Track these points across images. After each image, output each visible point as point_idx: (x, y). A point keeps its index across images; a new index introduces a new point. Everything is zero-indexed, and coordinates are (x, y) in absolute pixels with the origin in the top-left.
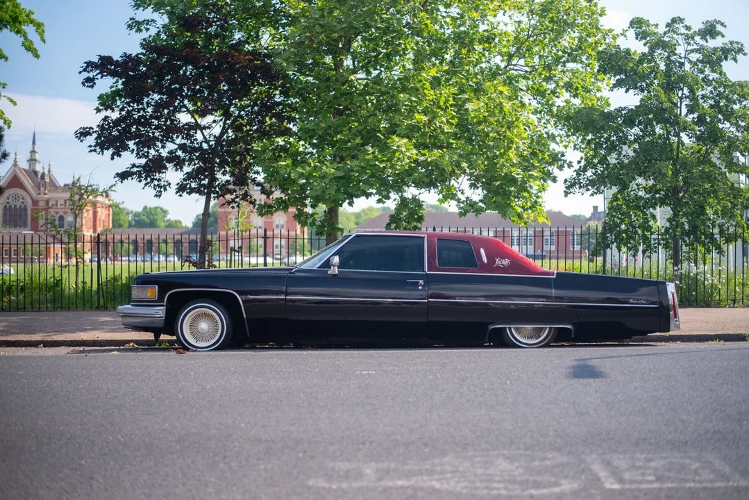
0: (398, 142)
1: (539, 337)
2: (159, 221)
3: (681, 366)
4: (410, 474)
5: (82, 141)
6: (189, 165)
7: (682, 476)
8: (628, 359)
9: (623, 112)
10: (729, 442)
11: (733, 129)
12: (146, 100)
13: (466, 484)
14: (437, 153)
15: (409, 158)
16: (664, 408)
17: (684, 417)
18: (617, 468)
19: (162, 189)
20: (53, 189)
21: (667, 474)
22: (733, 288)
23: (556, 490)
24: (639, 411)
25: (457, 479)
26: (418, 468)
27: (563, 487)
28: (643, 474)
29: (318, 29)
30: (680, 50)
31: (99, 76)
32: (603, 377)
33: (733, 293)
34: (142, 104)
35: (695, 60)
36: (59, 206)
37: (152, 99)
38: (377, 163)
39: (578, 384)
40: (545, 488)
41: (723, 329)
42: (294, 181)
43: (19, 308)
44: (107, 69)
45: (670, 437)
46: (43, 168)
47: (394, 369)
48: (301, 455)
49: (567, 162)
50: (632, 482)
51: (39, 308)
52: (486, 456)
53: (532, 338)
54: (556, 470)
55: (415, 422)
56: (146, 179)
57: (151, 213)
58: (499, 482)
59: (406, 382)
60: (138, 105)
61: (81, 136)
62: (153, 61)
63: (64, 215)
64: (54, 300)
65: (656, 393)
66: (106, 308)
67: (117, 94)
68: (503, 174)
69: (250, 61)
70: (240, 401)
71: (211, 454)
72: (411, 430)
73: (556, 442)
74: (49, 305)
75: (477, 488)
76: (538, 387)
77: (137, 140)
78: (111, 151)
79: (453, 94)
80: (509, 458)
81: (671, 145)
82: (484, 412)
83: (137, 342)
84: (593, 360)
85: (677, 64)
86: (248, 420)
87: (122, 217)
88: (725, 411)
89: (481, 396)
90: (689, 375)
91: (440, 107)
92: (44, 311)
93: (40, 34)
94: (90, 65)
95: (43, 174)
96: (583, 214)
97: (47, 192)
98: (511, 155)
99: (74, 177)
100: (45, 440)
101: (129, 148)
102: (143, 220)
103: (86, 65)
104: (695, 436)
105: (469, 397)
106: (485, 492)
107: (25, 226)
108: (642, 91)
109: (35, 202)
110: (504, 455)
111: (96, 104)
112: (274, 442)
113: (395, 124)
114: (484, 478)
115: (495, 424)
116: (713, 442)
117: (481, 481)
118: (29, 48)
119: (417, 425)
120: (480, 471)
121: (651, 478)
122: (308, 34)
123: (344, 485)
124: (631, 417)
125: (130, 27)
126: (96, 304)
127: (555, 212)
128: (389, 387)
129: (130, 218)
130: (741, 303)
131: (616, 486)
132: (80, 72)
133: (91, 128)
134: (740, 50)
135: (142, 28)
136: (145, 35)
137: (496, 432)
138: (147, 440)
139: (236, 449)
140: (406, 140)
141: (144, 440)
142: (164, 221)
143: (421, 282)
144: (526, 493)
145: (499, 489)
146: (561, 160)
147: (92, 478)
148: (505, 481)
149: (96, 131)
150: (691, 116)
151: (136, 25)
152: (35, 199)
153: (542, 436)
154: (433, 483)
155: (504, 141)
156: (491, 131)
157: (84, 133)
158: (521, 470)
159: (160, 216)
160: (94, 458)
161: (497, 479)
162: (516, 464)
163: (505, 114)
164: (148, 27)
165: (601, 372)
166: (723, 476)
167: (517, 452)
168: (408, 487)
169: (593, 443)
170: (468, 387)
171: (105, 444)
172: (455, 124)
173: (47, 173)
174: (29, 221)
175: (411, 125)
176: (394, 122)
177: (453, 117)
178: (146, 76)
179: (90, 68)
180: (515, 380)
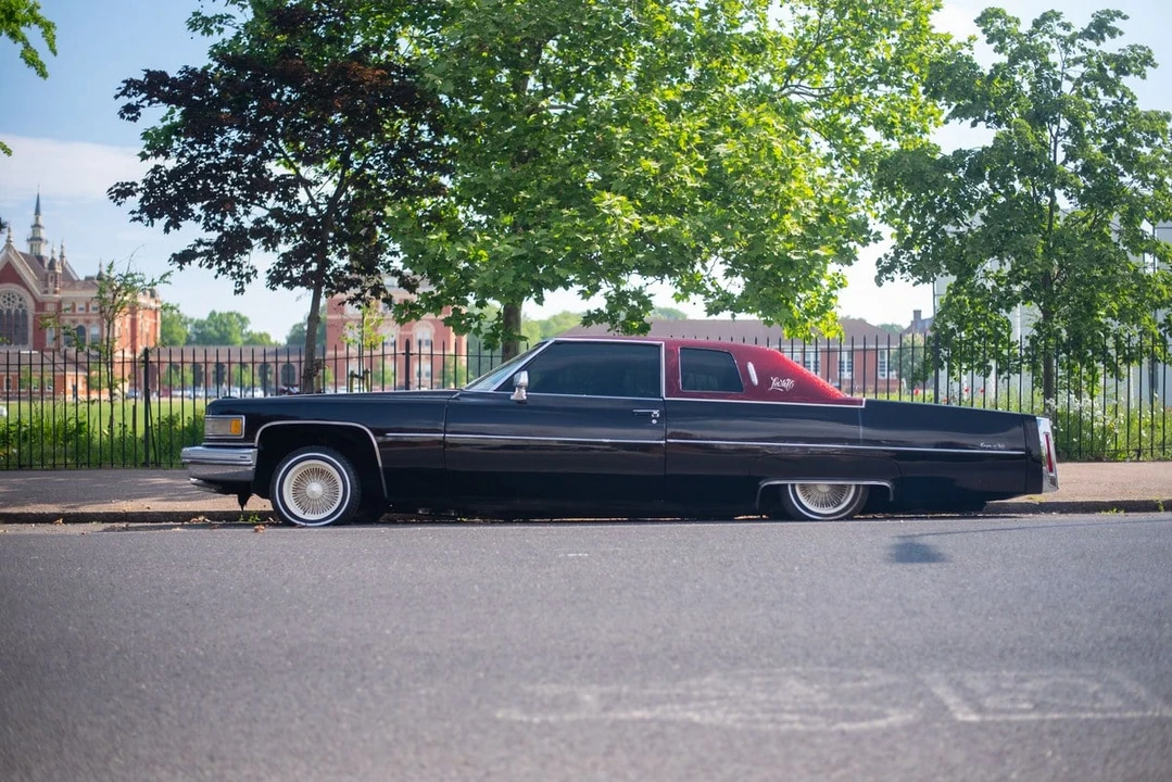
0: (610, 201)
1: (839, 504)
2: (233, 335)
3: (1062, 545)
4: (650, 703)
5: (119, 204)
6: (287, 242)
7: (1074, 703)
8: (981, 534)
9: (967, 158)
10: (1144, 654)
11: (1137, 184)
12: (218, 140)
13: (739, 715)
14: (672, 220)
15: (629, 226)
16: (1040, 606)
17: (1071, 617)
18: (972, 691)
19: (244, 280)
20: (68, 284)
21: (1050, 699)
22: (1137, 433)
23: (881, 723)
24: (1002, 610)
25: (725, 708)
26: (665, 692)
27: (891, 719)
28: (1013, 700)
29: (491, 28)
30: (1055, 57)
31: (146, 102)
32: (940, 561)
33: (1137, 440)
34: (213, 146)
35: (1079, 75)
36: (78, 311)
37: (229, 139)
38: (578, 235)
39: (905, 570)
40: (862, 720)
41: (1122, 494)
42: (451, 265)
43: (22, 465)
44: (159, 91)
45: (1051, 646)
46: (53, 252)
47: (617, 551)
48: (481, 675)
49: (873, 234)
50: (997, 711)
51: (54, 465)
52: (769, 675)
53: (828, 505)
54: (879, 695)
55: (656, 626)
56: (219, 263)
57: (222, 322)
58: (791, 712)
59: (638, 568)
60: (206, 148)
61: (117, 196)
62: (230, 80)
63: (85, 325)
64: (77, 453)
65: (1026, 584)
66: (158, 465)
67: (173, 130)
68: (776, 254)
69: (383, 78)
70: (381, 596)
71: (343, 674)
72: (650, 639)
73: (876, 655)
74: (68, 461)
75: (757, 721)
76: (843, 576)
77: (206, 203)
78: (165, 219)
79: (701, 128)
80: (805, 678)
81: (1040, 208)
82: (761, 611)
83: (211, 515)
84: (925, 538)
85: (1051, 83)
86: (394, 625)
87: (176, 329)
88: (1134, 609)
89: (756, 588)
90: (1076, 558)
91: (679, 150)
92: (60, 470)
93: (48, 40)
94: (131, 86)
95: (53, 261)
96: (897, 323)
97: (58, 289)
98: (788, 223)
99: (100, 265)
100: (82, 655)
101: (193, 215)
102: (210, 333)
103: (125, 85)
104: (1091, 644)
105: (738, 590)
106: (770, 727)
107: (24, 342)
108: (999, 124)
109: (40, 306)
110: (795, 673)
111: (141, 146)
112: (438, 656)
113: (610, 176)
114: (767, 706)
115: (780, 628)
116: (1119, 653)
117: (764, 711)
118: (31, 60)
119: (660, 630)
120: (761, 697)
121: (1026, 706)
122: (475, 37)
123: (552, 718)
124: (991, 618)
125: (193, 25)
126: (143, 458)
127: (853, 320)
128: (612, 576)
129: (189, 330)
130: (1149, 455)
131: (974, 718)
132: (116, 97)
133: (134, 184)
134: (1148, 60)
135: (212, 28)
136: (216, 39)
137: (783, 641)
138: (240, 654)
139: (380, 667)
140: (622, 198)
141: (236, 654)
142: (242, 335)
143: (656, 412)
144: (834, 728)
145: (791, 722)
146: (863, 232)
147: (158, 709)
148: (800, 711)
149: (141, 189)
150: (1071, 165)
151: (201, 23)
152: (40, 301)
153: (854, 646)
154: (690, 714)
155: (775, 202)
156: (756, 187)
157: (122, 192)
158: (824, 696)
159: (236, 327)
160: (159, 680)
161: (788, 707)
162: (816, 687)
163: (776, 160)
164: (221, 26)
165: (940, 554)
166: (1136, 702)
167: (816, 669)
168: (652, 721)
169: (934, 656)
170: (734, 576)
171: (176, 659)
172: (703, 174)
173: (58, 259)
174: (30, 334)
175: (633, 176)
176: (607, 173)
177: (700, 164)
178: (219, 102)
179: (132, 90)
180: (807, 565)
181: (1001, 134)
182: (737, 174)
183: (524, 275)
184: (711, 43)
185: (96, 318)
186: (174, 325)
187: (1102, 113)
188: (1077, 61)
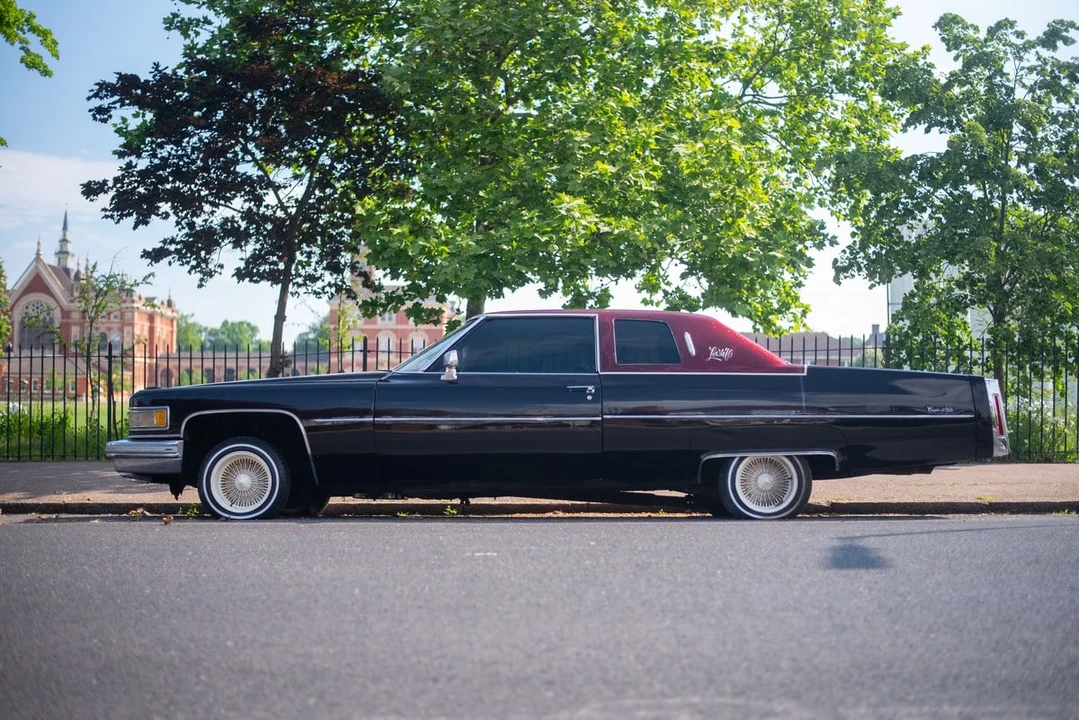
0: (568, 203)
1: (781, 502)
2: (245, 342)
3: (1014, 547)
5: (92, 201)
6: (255, 242)
8: (925, 536)
9: (919, 162)
12: (190, 142)
14: (628, 222)
15: (585, 227)
16: (990, 619)
17: (1027, 635)
24: (946, 625)
29: (449, 35)
30: (1009, 67)
31: (118, 105)
32: (880, 566)
34: (184, 149)
35: (1033, 83)
38: (536, 235)
39: (841, 578)
44: (131, 94)
45: (1004, 672)
46: (78, 264)
47: (531, 550)
48: (312, 701)
49: (829, 237)
52: (660, 707)
53: (769, 504)
55: (541, 640)
57: (234, 331)
59: (544, 571)
62: (200, 83)
63: (107, 332)
65: (974, 593)
67: (145, 131)
68: (730, 256)
72: (530, 656)
73: (793, 681)
76: (769, 582)
78: (134, 217)
79: (657, 133)
81: (992, 210)
82: (667, 623)
83: (150, 507)
85: (1003, 90)
87: (191, 337)
89: (668, 595)
90: (1030, 564)
91: (635, 154)
94: (104, 88)
95: (78, 272)
98: (743, 226)
101: (162, 213)
102: (222, 340)
103: (97, 87)
104: (1051, 671)
105: (647, 597)
107: (50, 346)
108: (952, 129)
109: (66, 314)
110: (692, 706)
112: (272, 675)
113: (566, 178)
115: (685, 645)
119: (544, 646)
122: (432, 42)
124: (932, 636)
128: (513, 579)
129: (203, 338)
132: (89, 98)
133: (104, 182)
137: (685, 662)
140: (581, 201)
143: (591, 388)
146: (819, 234)
149: (113, 188)
150: (1024, 168)
151: (177, 24)
152: (66, 309)
153: (767, 670)
155: (731, 204)
156: (712, 189)
159: (247, 336)
163: (734, 163)
167: (720, 700)
169: (862, 684)
170: (648, 580)
172: (658, 178)
173: (83, 271)
175: (589, 178)
176: (564, 175)
177: (655, 169)
178: (190, 104)
179: (104, 92)
180: (732, 568)
181: (955, 137)
182: (694, 176)
183: (484, 273)
184: (669, 52)
185: (117, 325)
186: (189, 334)
187: (1054, 120)
188: (1031, 70)
